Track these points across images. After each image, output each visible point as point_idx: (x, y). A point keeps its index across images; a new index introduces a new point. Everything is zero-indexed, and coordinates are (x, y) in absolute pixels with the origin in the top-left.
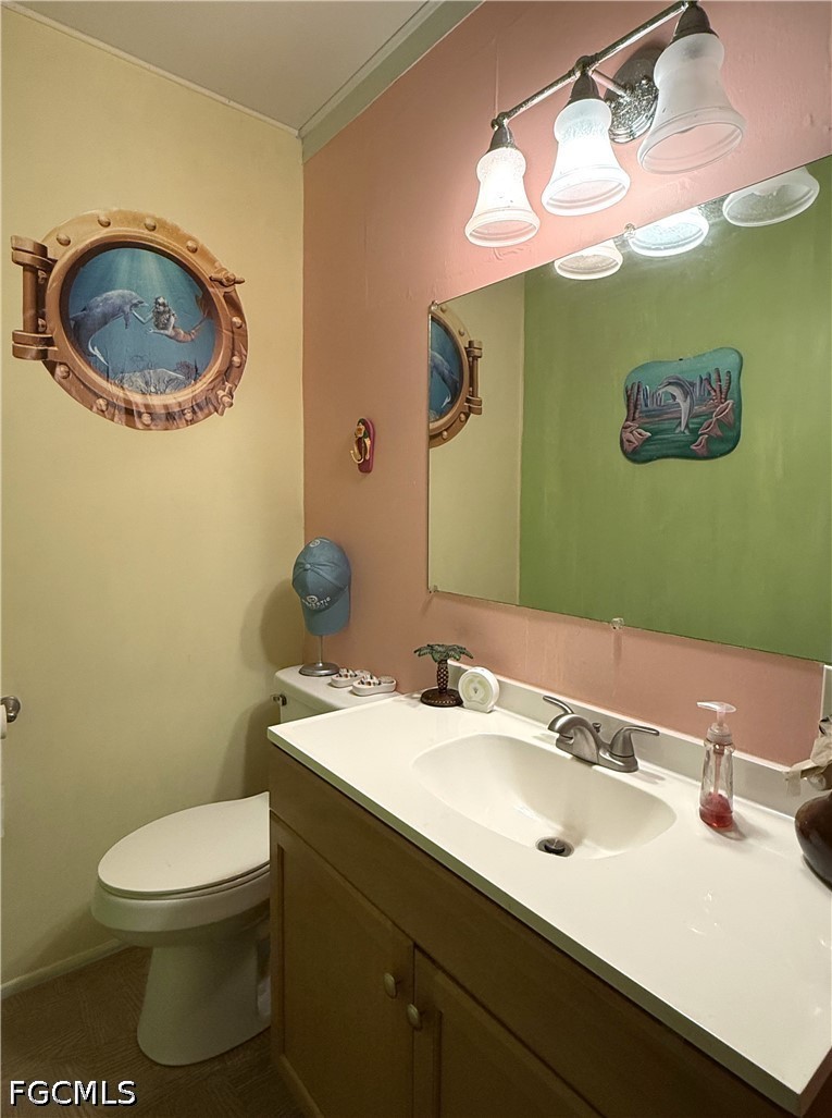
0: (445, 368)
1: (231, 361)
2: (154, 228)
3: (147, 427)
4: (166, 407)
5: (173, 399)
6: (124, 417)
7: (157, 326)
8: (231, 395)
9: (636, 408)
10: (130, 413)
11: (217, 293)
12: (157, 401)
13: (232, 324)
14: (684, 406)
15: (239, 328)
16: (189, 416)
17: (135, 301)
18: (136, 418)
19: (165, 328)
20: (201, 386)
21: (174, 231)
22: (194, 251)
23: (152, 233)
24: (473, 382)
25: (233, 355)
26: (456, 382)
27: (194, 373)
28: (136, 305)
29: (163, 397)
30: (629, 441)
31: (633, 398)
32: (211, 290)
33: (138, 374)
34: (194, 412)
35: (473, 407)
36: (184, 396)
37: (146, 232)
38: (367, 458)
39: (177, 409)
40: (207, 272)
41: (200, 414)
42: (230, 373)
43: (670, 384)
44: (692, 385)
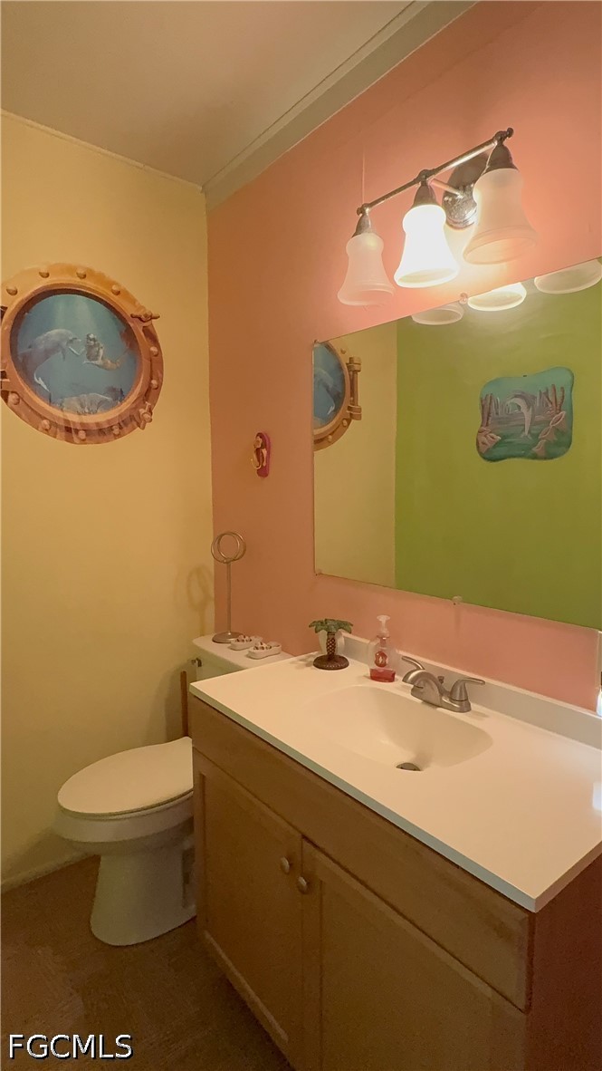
0: (330, 382)
1: (150, 384)
2: (85, 276)
3: (83, 441)
4: (97, 424)
5: (102, 417)
6: (64, 434)
7: (88, 358)
8: (150, 411)
9: (489, 415)
10: (69, 430)
11: (138, 328)
12: (90, 419)
13: (151, 352)
14: (527, 415)
15: (156, 356)
16: (116, 431)
17: (71, 338)
18: (74, 436)
19: (96, 358)
20: (125, 406)
21: (100, 278)
22: (118, 293)
23: (83, 280)
24: (353, 393)
25: (152, 379)
26: (339, 394)
28: (71, 341)
29: (95, 416)
30: (484, 443)
31: (487, 406)
32: (132, 325)
34: (121, 428)
35: (354, 414)
36: (112, 414)
37: (78, 280)
38: (264, 464)
39: (107, 426)
40: (128, 310)
41: (125, 428)
42: (150, 394)
43: (516, 396)
44: (534, 398)
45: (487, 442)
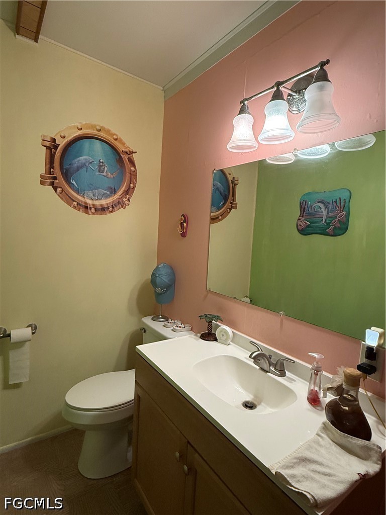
0: (222, 189)
1: (130, 186)
2: (100, 130)
3: (93, 214)
4: (101, 205)
5: (104, 202)
6: (84, 209)
7: (99, 171)
8: (129, 200)
9: (304, 211)
10: (86, 208)
11: (125, 157)
12: (97, 203)
13: (131, 170)
14: (325, 213)
15: (133, 172)
16: (111, 209)
17: (91, 161)
18: (89, 210)
19: (103, 172)
20: (116, 197)
21: (108, 132)
22: (116, 140)
23: (99, 132)
24: (234, 195)
25: (130, 183)
26: (226, 195)
27: (114, 191)
28: (91, 163)
29: (101, 201)
30: (300, 225)
31: (303, 206)
32: (122, 156)
33: (91, 191)
34: (113, 208)
35: (233, 206)
36: (109, 201)
37: (97, 132)
38: (184, 231)
39: (106, 206)
40: (121, 148)
41: (116, 209)
42: (129, 191)
43: (319, 202)
44: (329, 203)
45: (302, 224)
